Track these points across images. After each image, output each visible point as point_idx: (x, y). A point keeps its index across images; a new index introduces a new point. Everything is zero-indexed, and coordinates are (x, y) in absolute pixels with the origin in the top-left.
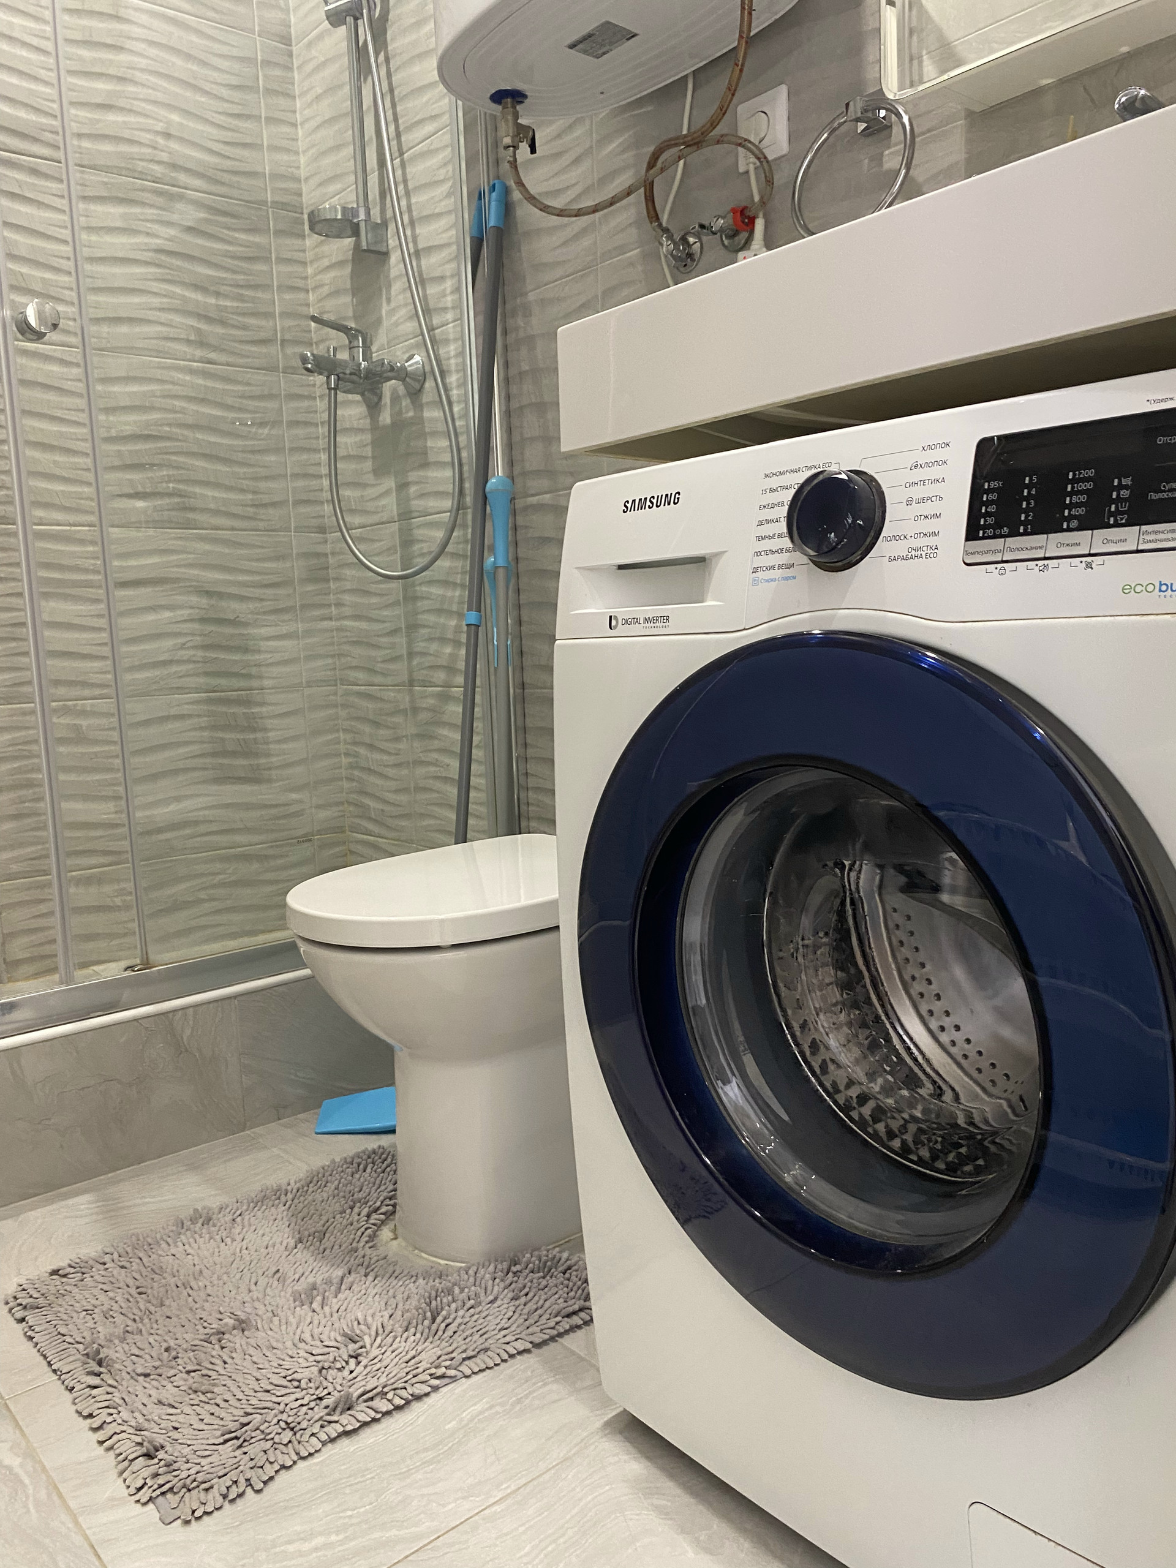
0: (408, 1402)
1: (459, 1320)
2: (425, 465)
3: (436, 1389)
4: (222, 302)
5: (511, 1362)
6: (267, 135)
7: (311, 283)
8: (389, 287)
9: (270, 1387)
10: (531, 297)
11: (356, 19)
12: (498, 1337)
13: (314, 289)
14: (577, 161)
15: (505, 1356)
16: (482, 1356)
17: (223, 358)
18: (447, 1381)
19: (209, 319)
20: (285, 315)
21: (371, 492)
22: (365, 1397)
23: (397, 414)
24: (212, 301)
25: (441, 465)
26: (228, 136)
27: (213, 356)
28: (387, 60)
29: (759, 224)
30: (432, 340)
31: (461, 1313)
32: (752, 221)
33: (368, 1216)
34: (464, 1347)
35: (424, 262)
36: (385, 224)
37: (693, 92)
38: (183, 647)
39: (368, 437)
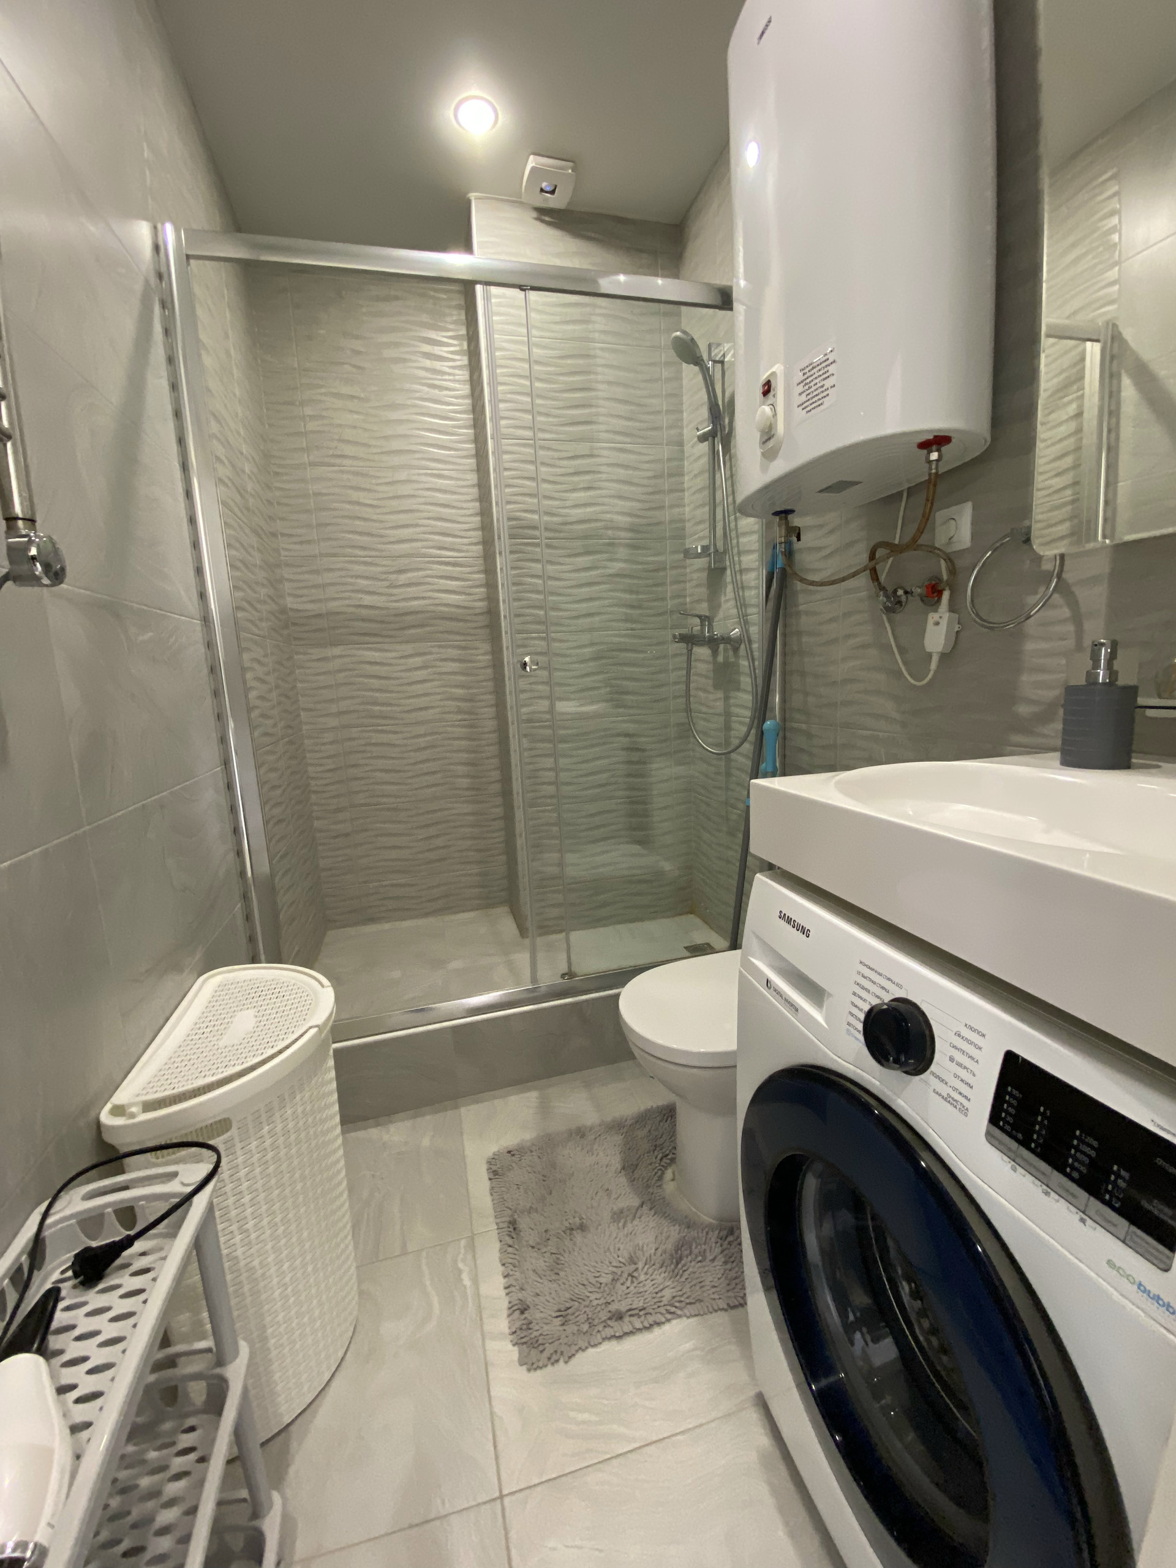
0: (651, 1326)
1: (691, 1270)
2: (738, 689)
3: (668, 1320)
4: (641, 596)
5: (714, 1314)
6: (668, 500)
7: (688, 578)
8: (726, 588)
9: (586, 1283)
10: (801, 608)
11: (714, 438)
12: (710, 1292)
13: (689, 581)
14: (831, 532)
15: (711, 1310)
16: (698, 1304)
17: (639, 626)
18: (675, 1316)
19: (632, 607)
20: (673, 598)
21: (711, 697)
22: (630, 1313)
23: (726, 658)
24: (634, 596)
25: (745, 691)
26: (647, 505)
27: (634, 626)
28: (730, 459)
29: (946, 595)
30: (744, 622)
31: (693, 1263)
32: (940, 593)
33: (661, 1159)
34: (689, 1294)
35: (744, 577)
36: (725, 552)
37: (907, 498)
38: (613, 776)
39: (711, 667)
